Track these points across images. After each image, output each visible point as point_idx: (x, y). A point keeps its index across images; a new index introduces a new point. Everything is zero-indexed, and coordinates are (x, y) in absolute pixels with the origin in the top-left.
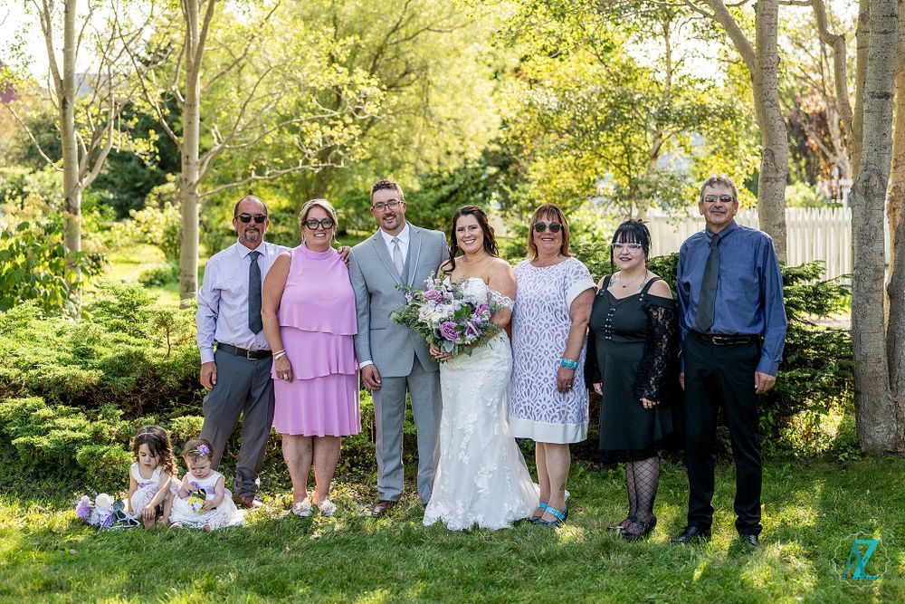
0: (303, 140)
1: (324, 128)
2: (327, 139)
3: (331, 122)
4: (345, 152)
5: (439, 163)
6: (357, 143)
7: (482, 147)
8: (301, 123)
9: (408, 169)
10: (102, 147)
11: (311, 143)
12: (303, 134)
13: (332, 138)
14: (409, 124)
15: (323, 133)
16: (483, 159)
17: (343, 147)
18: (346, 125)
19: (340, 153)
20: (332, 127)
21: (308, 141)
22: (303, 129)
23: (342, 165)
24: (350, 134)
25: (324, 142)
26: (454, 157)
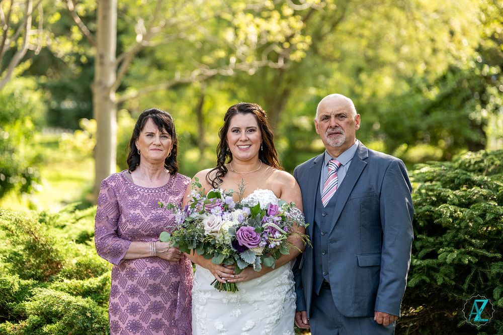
0: (236, 35)
1: (258, 21)
2: (264, 35)
3: (265, 14)
4: (283, 48)
5: (427, 63)
6: (298, 38)
7: (476, 45)
8: (234, 14)
9: (387, 70)
10: (19, 49)
11: (246, 39)
12: (236, 29)
13: (268, 32)
14: (388, 17)
15: (258, 26)
16: (478, 57)
17: (280, 44)
18: (283, 17)
19: (278, 49)
20: (267, 18)
21: (242, 36)
22: (236, 22)
23: (281, 63)
24: (291, 28)
25: (260, 37)
26: (441, 56)
